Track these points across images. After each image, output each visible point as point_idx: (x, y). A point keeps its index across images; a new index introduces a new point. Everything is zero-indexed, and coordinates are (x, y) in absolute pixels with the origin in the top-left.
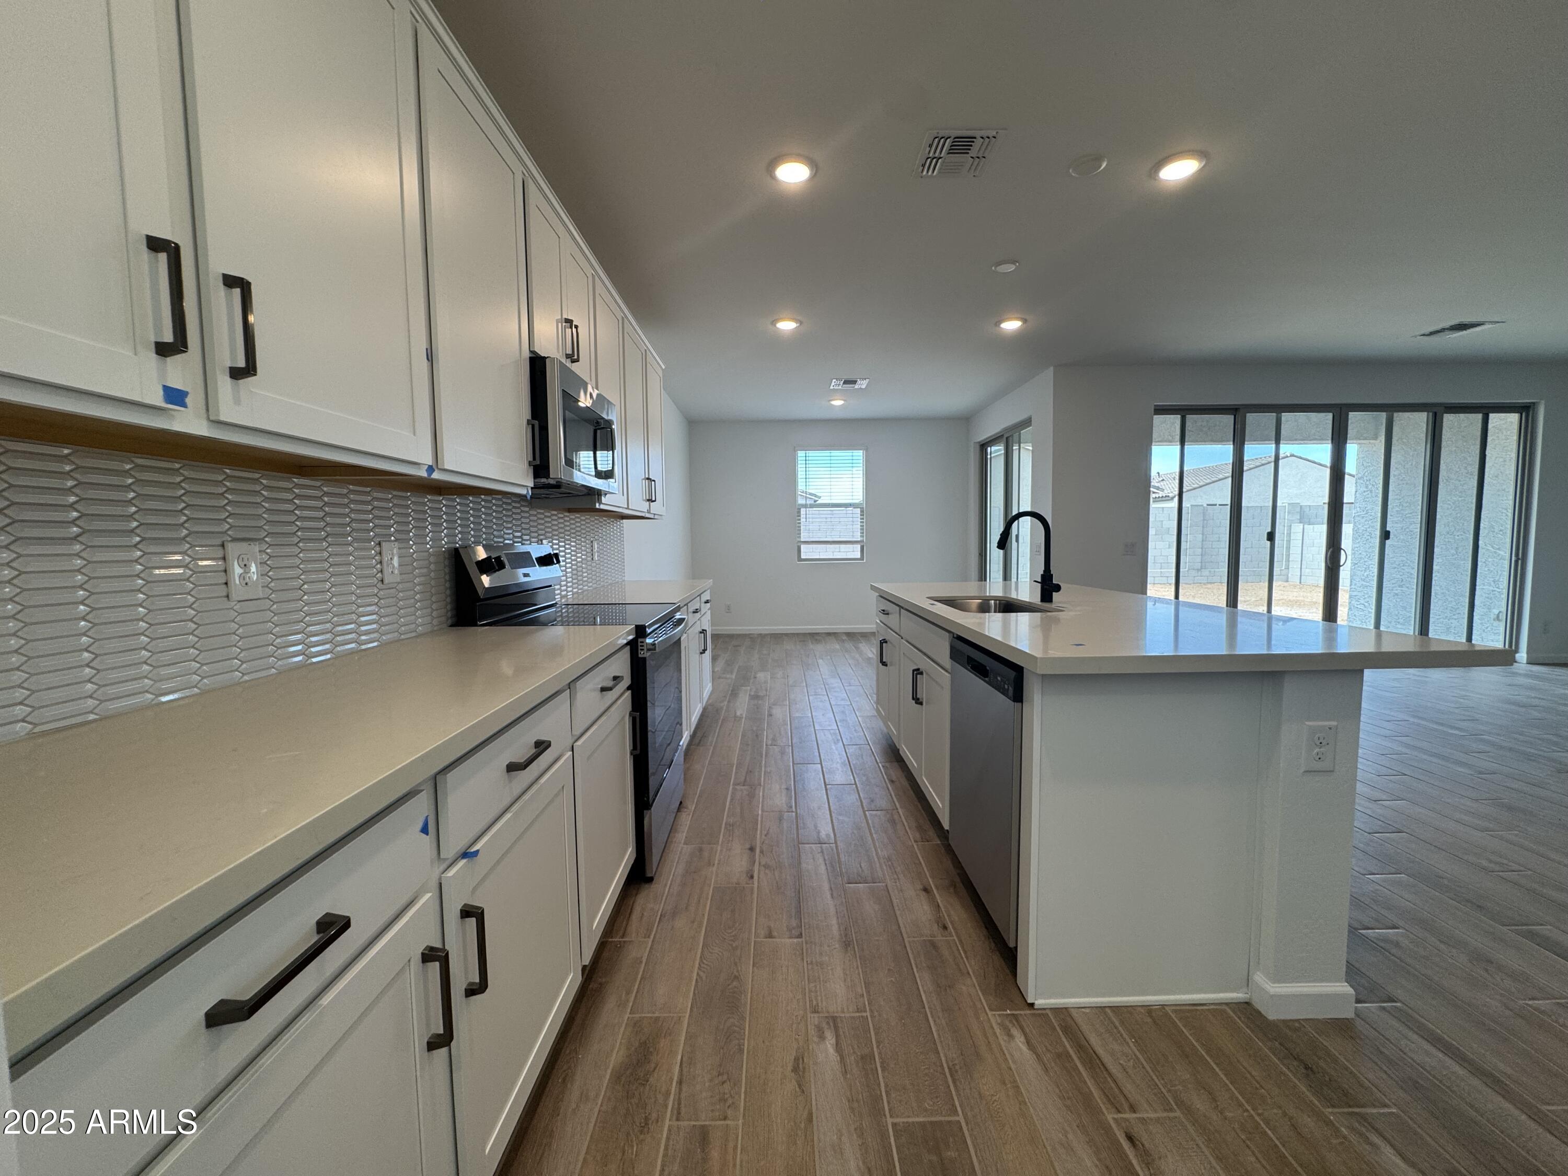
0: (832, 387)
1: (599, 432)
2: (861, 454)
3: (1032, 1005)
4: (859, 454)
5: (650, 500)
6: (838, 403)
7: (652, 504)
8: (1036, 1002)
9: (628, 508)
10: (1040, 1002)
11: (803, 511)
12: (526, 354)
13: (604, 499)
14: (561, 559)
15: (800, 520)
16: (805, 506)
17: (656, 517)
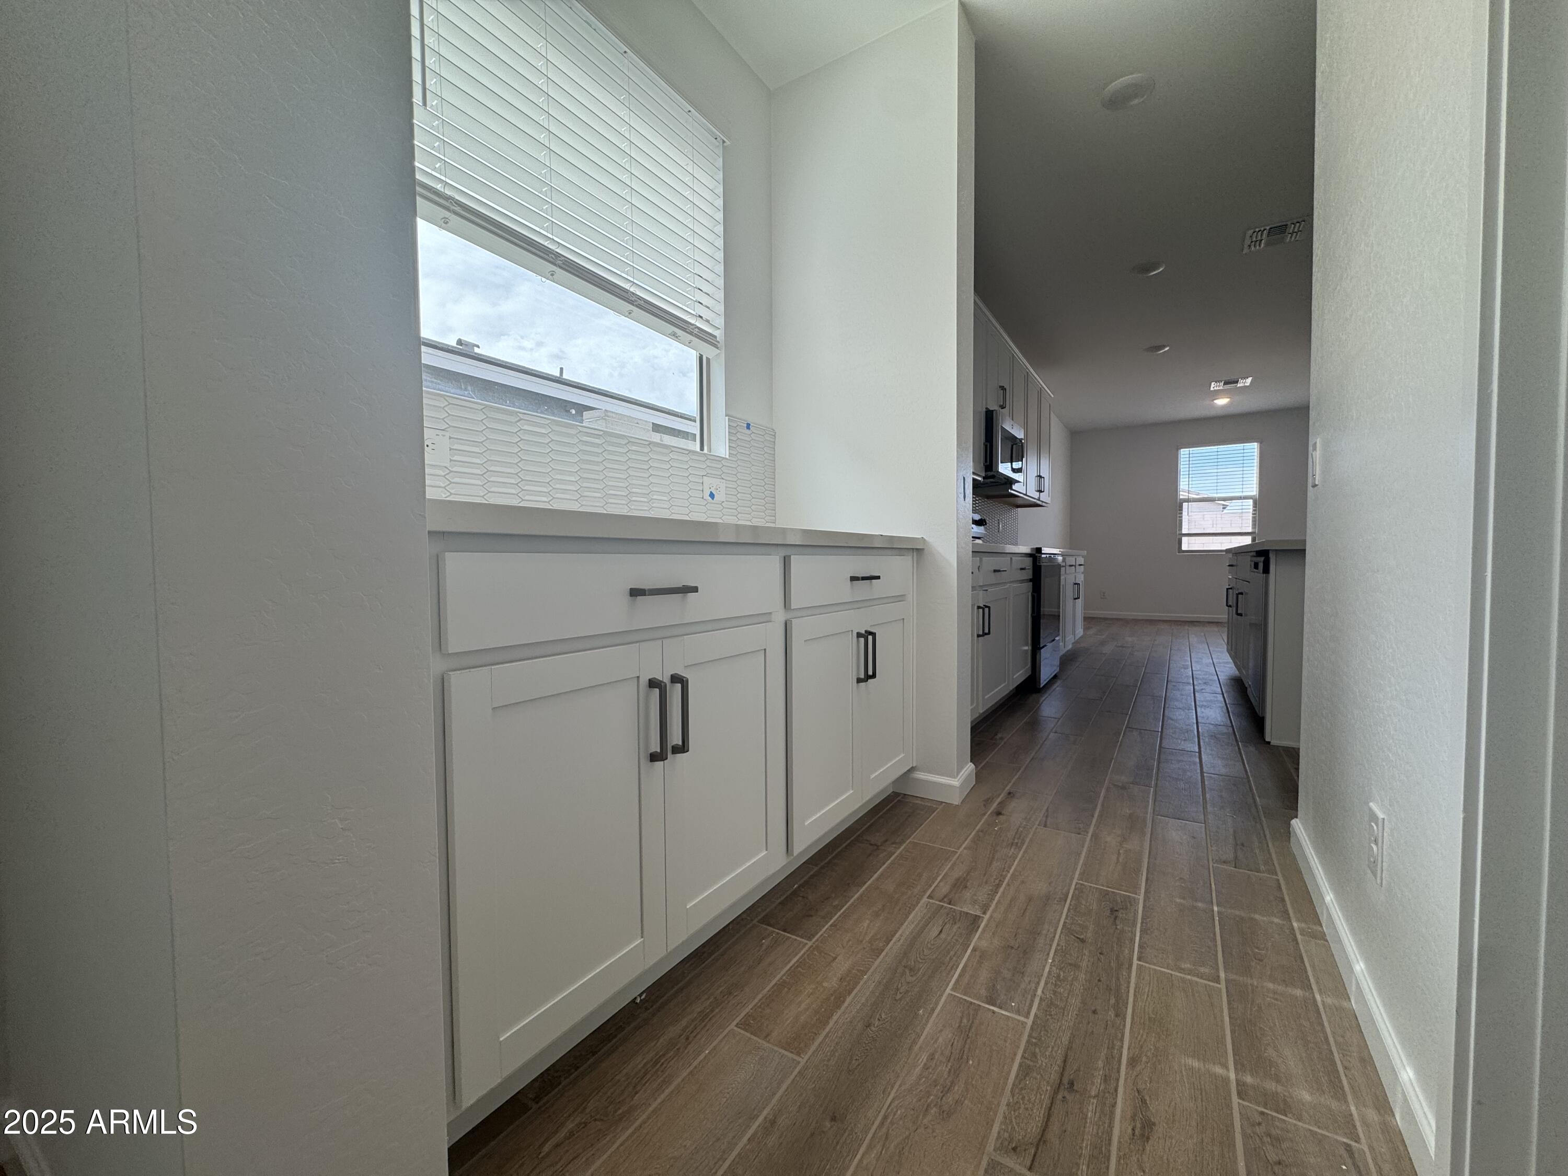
0: (1212, 389)
1: (1014, 446)
2: (1256, 447)
3: (1269, 743)
4: (1253, 448)
5: (1040, 491)
6: (1222, 402)
7: (1041, 494)
8: (1272, 742)
9: (1026, 495)
10: (1274, 742)
11: (1185, 505)
12: (985, 410)
13: (1014, 487)
14: (987, 522)
15: (1182, 513)
16: (1188, 501)
17: (1044, 504)
